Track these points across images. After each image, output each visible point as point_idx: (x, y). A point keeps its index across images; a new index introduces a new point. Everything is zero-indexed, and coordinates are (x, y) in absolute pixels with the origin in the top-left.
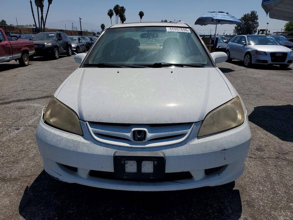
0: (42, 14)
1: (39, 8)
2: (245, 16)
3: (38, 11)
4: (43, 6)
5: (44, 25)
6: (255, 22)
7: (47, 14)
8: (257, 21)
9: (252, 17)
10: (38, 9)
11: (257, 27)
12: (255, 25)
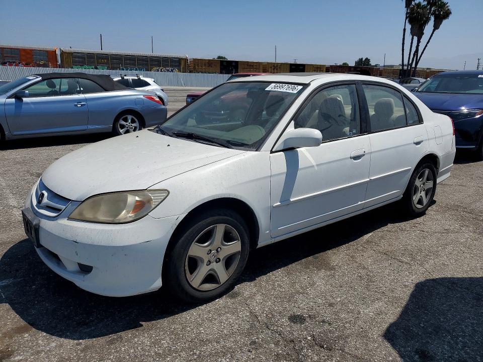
0: (418, 46)
1: (416, 38)
3: (412, 43)
4: (423, 34)
5: (417, 63)
7: (426, 46)
10: (412, 39)
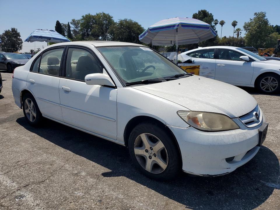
2: (6, 32)
6: (18, 38)
8: (20, 38)
9: (14, 34)
11: (22, 43)
12: (19, 41)
